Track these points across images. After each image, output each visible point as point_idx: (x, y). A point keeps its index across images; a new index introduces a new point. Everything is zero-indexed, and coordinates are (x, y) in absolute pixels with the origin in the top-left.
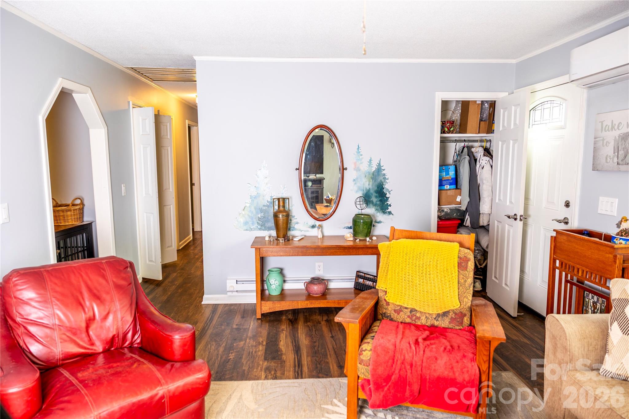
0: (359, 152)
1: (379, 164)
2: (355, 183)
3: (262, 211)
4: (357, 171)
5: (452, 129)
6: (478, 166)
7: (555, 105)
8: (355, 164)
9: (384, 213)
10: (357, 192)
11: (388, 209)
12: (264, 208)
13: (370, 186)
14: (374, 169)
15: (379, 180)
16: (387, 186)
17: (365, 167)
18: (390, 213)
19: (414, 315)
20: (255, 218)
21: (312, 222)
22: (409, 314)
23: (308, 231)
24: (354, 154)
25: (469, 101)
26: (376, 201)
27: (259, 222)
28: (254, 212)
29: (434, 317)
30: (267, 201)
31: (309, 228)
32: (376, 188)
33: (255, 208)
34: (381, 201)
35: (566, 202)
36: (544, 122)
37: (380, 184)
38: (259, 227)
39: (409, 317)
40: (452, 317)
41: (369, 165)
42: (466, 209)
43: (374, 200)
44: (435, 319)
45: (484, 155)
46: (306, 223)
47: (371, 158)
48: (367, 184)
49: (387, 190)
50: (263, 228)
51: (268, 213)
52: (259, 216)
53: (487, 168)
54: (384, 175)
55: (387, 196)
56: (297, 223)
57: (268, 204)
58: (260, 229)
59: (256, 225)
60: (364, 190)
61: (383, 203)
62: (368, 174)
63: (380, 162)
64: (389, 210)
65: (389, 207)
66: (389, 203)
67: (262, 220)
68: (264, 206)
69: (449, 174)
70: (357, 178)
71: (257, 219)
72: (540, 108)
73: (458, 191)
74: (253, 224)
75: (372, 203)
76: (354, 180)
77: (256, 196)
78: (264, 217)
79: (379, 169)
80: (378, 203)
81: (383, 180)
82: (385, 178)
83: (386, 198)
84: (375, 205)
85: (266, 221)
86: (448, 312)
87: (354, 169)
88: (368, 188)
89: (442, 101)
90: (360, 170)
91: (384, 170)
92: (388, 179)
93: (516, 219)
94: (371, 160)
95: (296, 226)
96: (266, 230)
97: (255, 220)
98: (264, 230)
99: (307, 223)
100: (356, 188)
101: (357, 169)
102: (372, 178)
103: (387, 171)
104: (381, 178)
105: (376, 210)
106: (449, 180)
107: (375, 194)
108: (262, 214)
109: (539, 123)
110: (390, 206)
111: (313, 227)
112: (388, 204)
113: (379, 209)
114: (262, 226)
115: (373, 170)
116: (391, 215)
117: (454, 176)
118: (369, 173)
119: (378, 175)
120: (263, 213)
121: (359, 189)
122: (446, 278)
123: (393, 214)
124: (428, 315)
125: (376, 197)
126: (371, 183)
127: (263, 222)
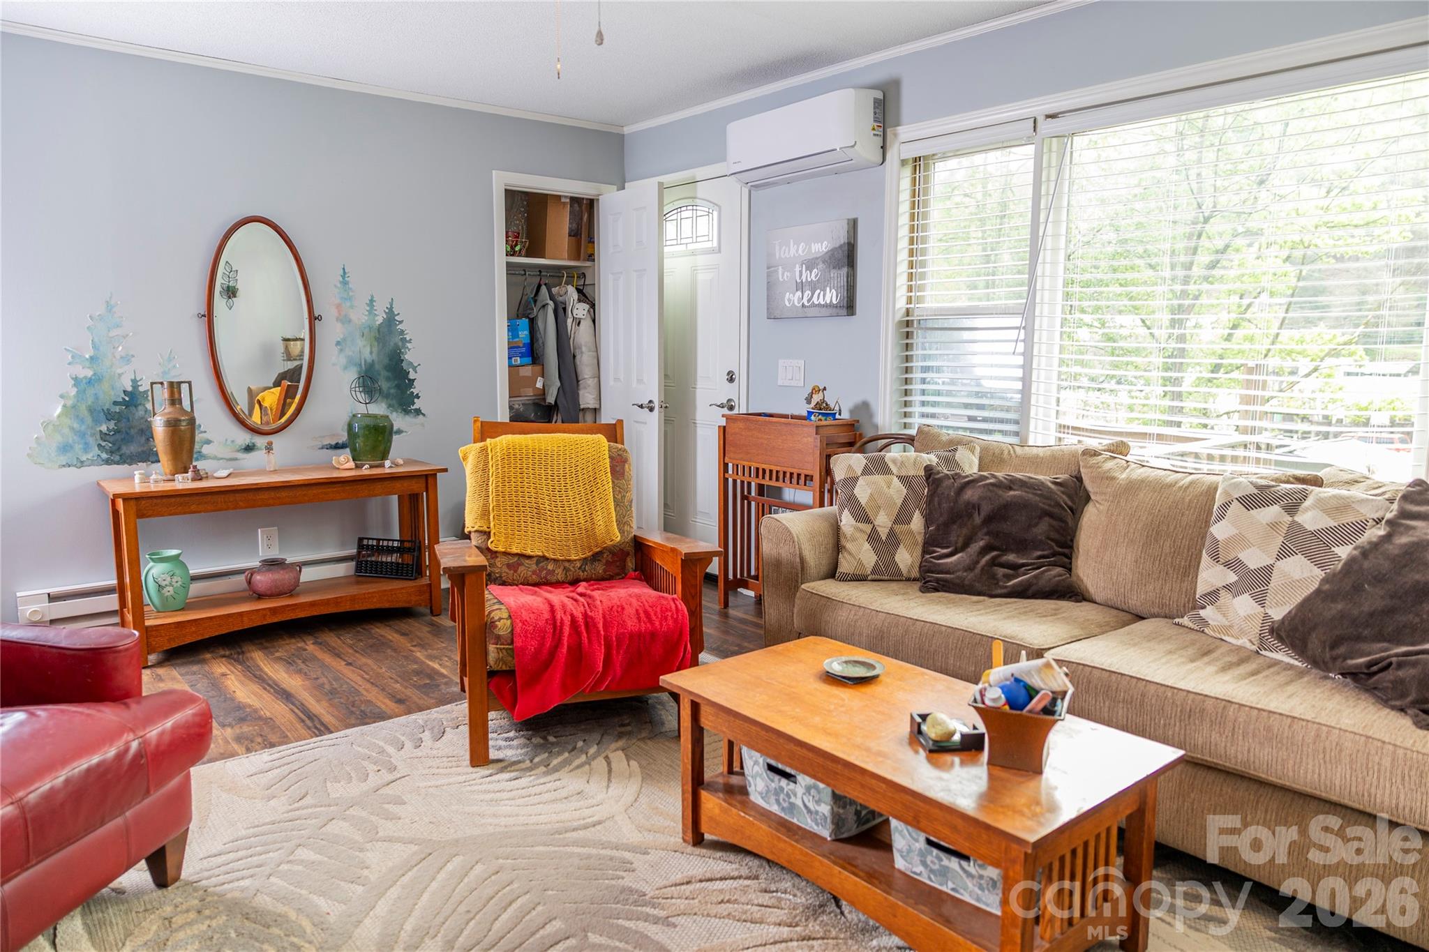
0: (345, 283)
1: (391, 309)
2: (341, 350)
3: (109, 416)
4: (343, 323)
5: (517, 248)
6: (569, 321)
7: (699, 213)
8: (338, 306)
9: (407, 412)
10: (345, 368)
11: (413, 403)
12: (117, 409)
13: (374, 356)
14: (379, 320)
15: (392, 344)
16: (408, 356)
17: (359, 316)
18: (418, 412)
19: (543, 569)
20: (93, 435)
21: (244, 437)
22: (534, 567)
23: (236, 459)
24: (335, 286)
25: (547, 195)
26: (389, 388)
27: (103, 444)
28: (89, 420)
29: (578, 565)
30: (124, 391)
31: (238, 451)
32: (386, 361)
33: (91, 410)
34: (398, 387)
35: (728, 374)
36: (683, 241)
37: (395, 351)
38: (104, 456)
39: (534, 572)
40: (607, 561)
41: (370, 312)
42: (556, 402)
43: (384, 385)
44: (580, 568)
45: (579, 301)
46: (229, 442)
47: (372, 296)
48: (366, 351)
49: (411, 364)
50: (117, 458)
51: (129, 420)
52: (104, 428)
53: (586, 325)
54: (402, 332)
55: (412, 376)
56: (208, 442)
57: (127, 399)
58: (108, 462)
59: (96, 451)
60: (360, 365)
61: (404, 392)
62: (367, 330)
63: (391, 305)
64: (415, 406)
65: (416, 400)
66: (415, 391)
67: (111, 440)
68: (115, 403)
69: (518, 337)
70: (344, 339)
71: (98, 437)
72: (674, 217)
73: (538, 368)
74: (86, 449)
75: (380, 391)
76: (338, 343)
77: (90, 379)
78: (117, 432)
79: (391, 319)
80: (392, 391)
81: (400, 344)
82: (404, 340)
83: (410, 380)
84: (387, 396)
85: (122, 440)
86: (600, 553)
87: (337, 319)
88: (369, 360)
89: (506, 190)
90: (350, 321)
91: (401, 322)
92: (410, 341)
93: (651, 409)
94: (372, 301)
95: (206, 450)
96: (124, 462)
97: (91, 440)
98: (118, 463)
99: (233, 441)
100: (343, 360)
101: (344, 320)
102: (377, 339)
103: (409, 326)
104: (397, 339)
105: (389, 406)
106: (519, 347)
107: (384, 373)
108: (112, 425)
109: (675, 242)
110: (418, 397)
111: (249, 448)
112: (412, 393)
113: (396, 406)
114: (112, 452)
115: (378, 323)
116: (421, 416)
117: (528, 340)
118: (370, 328)
119: (390, 332)
120: (113, 422)
121: (351, 362)
122: (594, 494)
123: (424, 415)
124: (567, 564)
125: (388, 379)
126: (375, 350)
127: (114, 444)
